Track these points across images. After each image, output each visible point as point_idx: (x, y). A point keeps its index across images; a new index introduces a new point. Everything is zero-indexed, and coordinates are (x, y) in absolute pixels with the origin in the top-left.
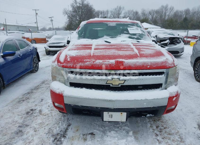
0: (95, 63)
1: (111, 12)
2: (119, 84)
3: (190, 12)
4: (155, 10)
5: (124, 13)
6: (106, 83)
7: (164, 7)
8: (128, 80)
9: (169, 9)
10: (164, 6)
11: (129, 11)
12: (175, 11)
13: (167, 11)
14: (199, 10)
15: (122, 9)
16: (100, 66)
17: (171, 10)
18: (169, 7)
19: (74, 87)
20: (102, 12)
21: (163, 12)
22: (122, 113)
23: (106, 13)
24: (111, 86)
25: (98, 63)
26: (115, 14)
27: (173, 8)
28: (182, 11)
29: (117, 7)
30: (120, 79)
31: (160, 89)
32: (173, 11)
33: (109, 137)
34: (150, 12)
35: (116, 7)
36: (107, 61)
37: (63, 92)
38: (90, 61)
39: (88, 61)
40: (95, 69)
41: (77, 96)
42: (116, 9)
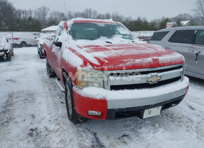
0: (135, 62)
1: (35, 12)
2: (157, 80)
3: (110, 16)
4: (80, 13)
5: (49, 14)
6: (147, 81)
7: (88, 11)
8: (163, 76)
9: (93, 12)
10: (88, 9)
11: (54, 13)
12: (98, 14)
13: (91, 15)
14: (117, 15)
15: (47, 10)
16: (140, 65)
17: (94, 14)
18: (93, 11)
19: (114, 90)
20: (25, 12)
21: (88, 15)
22: (158, 108)
23: (29, 13)
24: (150, 83)
25: (138, 63)
26: (40, 15)
27: (96, 12)
28: (104, 15)
29: (42, 7)
30: (158, 76)
31: (180, 80)
32: (97, 14)
33: (144, 133)
34: (75, 14)
35: (40, 7)
36: (145, 59)
37: (106, 97)
38: (130, 61)
39: (128, 61)
40: (137, 69)
41: (122, 99)
42: (40, 9)
